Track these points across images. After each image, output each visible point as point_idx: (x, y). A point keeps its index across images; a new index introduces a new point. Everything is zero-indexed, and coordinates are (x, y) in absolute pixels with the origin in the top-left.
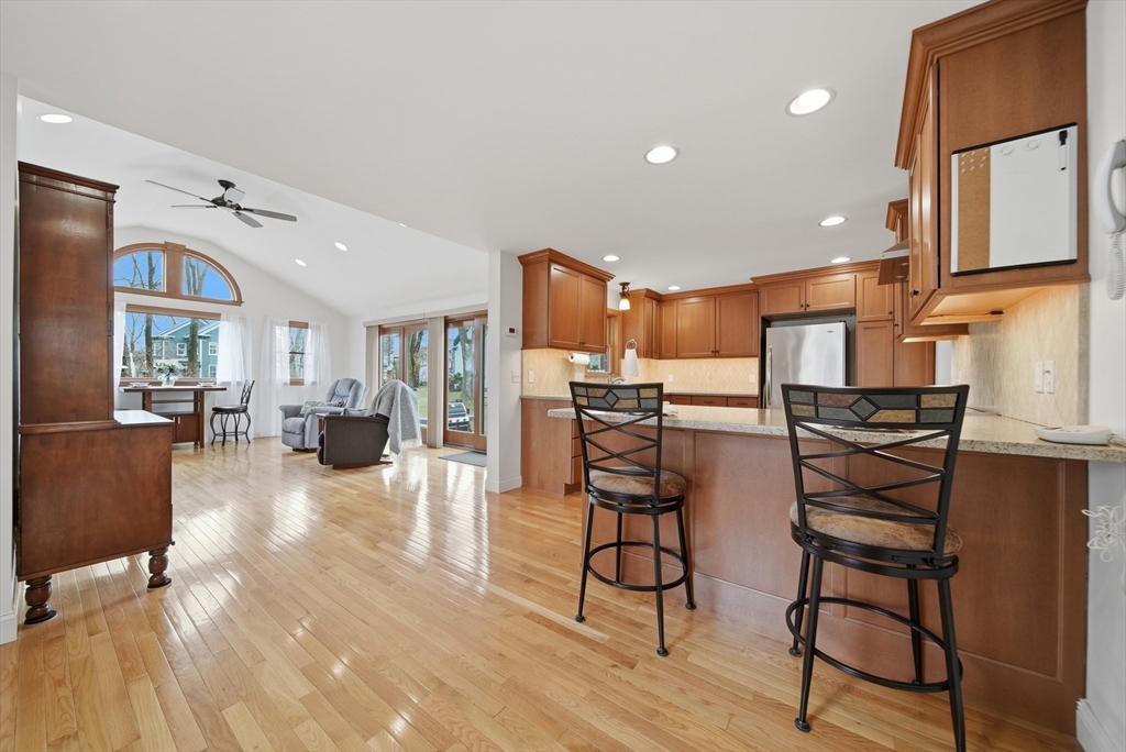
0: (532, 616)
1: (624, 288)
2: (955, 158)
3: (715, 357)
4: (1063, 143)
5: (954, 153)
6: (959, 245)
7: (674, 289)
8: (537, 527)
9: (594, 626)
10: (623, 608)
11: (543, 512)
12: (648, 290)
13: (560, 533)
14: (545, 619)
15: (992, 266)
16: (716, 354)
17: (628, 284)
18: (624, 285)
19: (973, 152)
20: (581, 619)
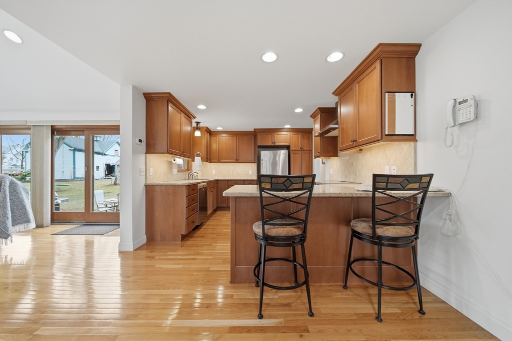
0: (233, 330)
1: (197, 125)
2: (387, 94)
3: (237, 162)
4: (412, 97)
5: (387, 92)
6: (388, 125)
7: (220, 129)
8: (181, 266)
9: (270, 317)
10: (272, 299)
11: (176, 255)
12: (207, 128)
13: (199, 266)
14: (242, 327)
15: (396, 134)
16: (237, 161)
17: (200, 123)
18: (198, 123)
19: (392, 94)
20: (261, 317)
